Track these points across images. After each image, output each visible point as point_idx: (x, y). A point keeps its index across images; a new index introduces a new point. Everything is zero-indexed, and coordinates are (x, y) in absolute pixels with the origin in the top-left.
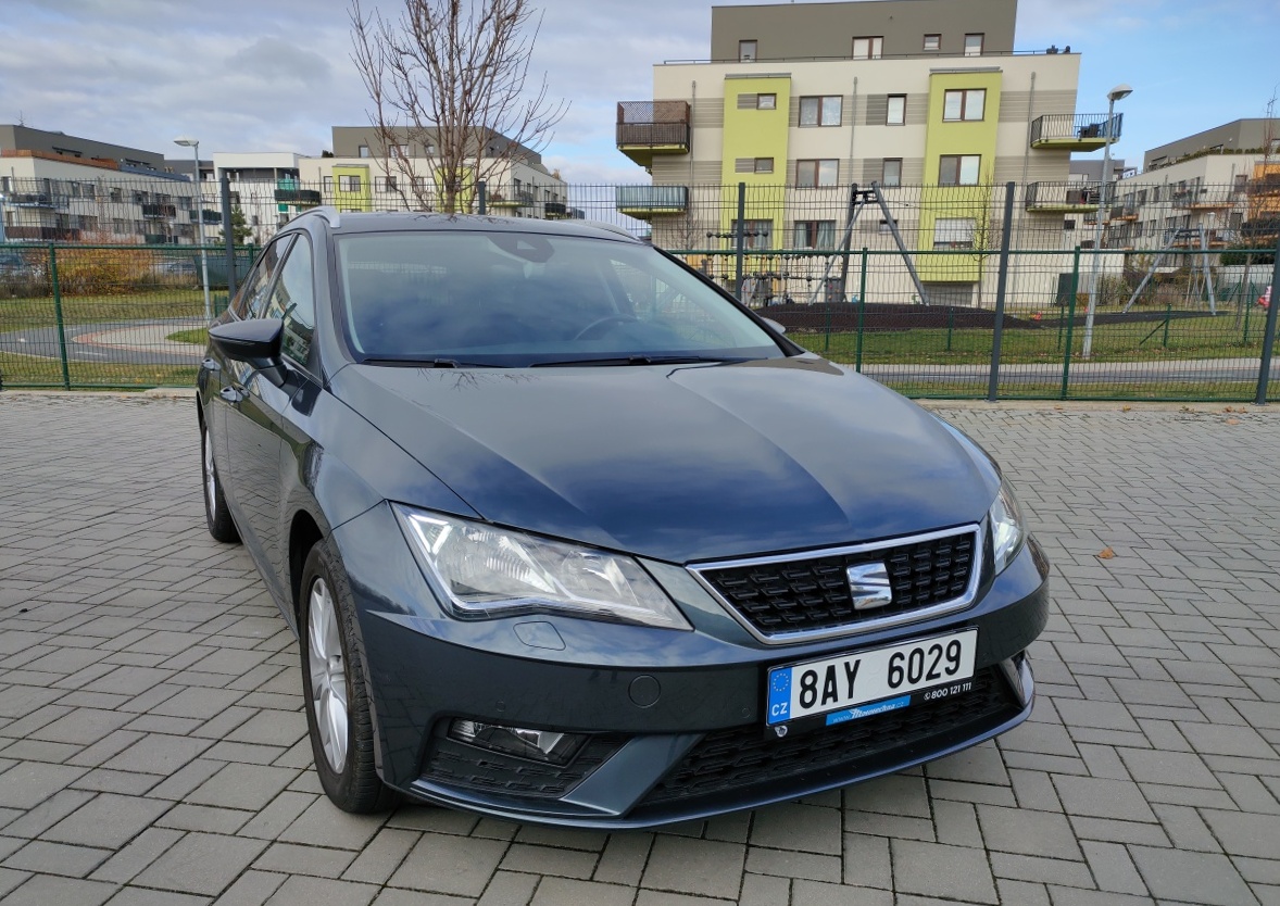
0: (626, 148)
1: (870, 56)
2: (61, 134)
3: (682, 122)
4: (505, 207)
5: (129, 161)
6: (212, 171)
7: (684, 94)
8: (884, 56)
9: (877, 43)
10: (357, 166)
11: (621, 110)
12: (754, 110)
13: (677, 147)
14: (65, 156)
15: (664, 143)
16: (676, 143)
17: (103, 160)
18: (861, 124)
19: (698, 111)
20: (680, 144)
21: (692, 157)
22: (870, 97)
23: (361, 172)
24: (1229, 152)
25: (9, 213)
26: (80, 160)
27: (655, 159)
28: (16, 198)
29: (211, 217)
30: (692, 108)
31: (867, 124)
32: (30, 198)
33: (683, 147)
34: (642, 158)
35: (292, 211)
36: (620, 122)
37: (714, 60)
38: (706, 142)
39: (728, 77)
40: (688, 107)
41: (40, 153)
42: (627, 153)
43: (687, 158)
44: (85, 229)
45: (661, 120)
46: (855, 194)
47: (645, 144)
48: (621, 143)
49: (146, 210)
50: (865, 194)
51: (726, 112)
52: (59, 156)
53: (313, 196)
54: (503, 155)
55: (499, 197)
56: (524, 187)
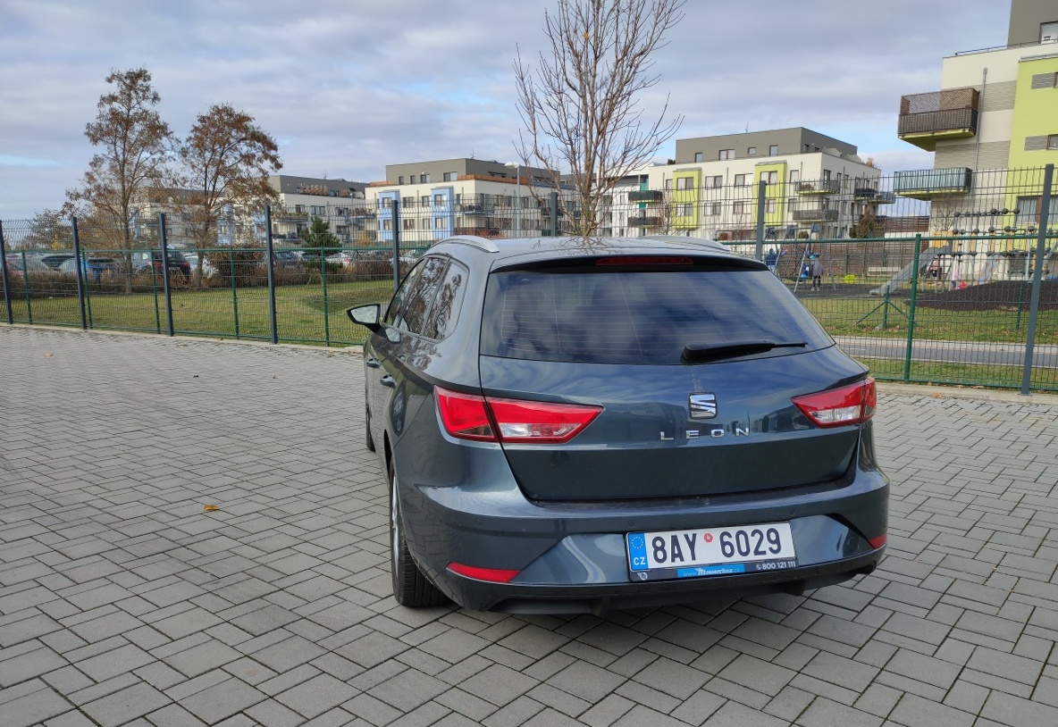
0: (907, 136)
2: (496, 162)
3: (967, 107)
4: (815, 194)
5: (535, 178)
7: (974, 81)
10: (692, 170)
11: (905, 103)
12: (1052, 88)
13: (961, 131)
14: (495, 178)
15: (947, 129)
16: (959, 128)
19: (987, 98)
20: (964, 128)
21: (978, 140)
23: (695, 174)
25: (458, 218)
26: (504, 180)
27: (940, 144)
28: (463, 209)
30: (982, 94)
32: (471, 208)
33: (967, 131)
34: (928, 144)
35: (647, 206)
36: (904, 113)
37: (1011, 45)
38: (994, 125)
39: (1024, 60)
40: (976, 95)
41: (479, 177)
42: (911, 141)
43: (973, 141)
45: (946, 108)
47: (928, 131)
48: (903, 132)
49: (543, 212)
51: (1017, 95)
52: (492, 178)
53: (657, 196)
54: (817, 150)
55: (808, 187)
56: (833, 177)
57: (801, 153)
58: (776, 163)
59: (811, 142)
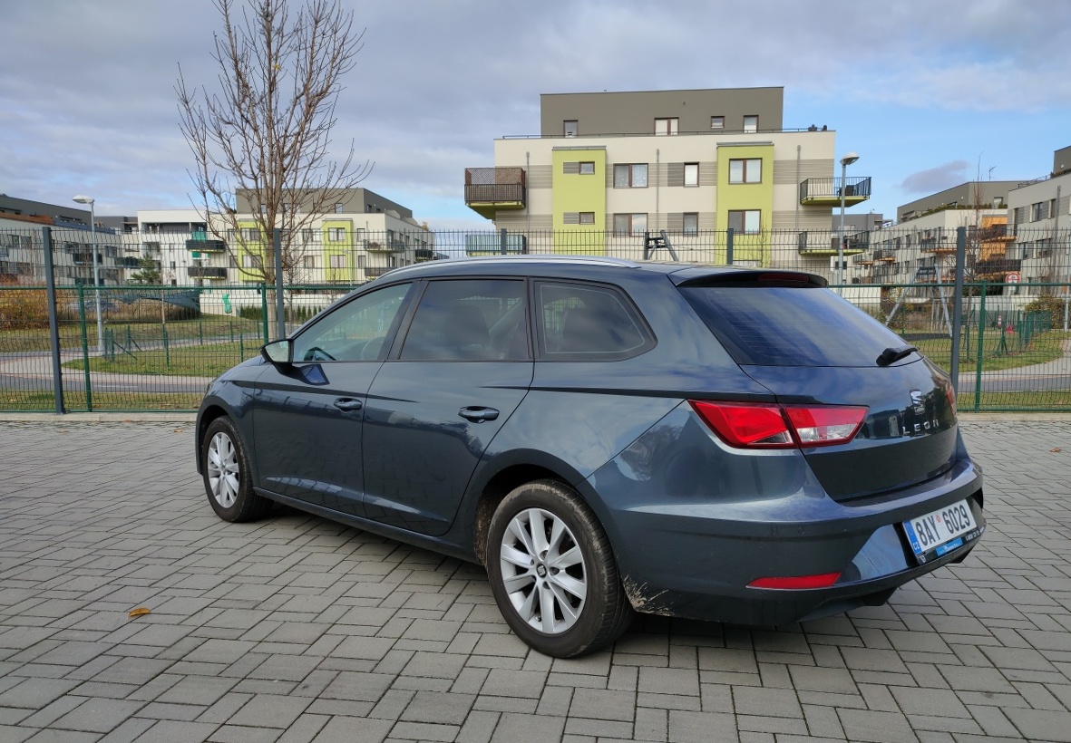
0: (473, 204)
1: (669, 132)
3: (518, 184)
4: (383, 252)
5: (63, 218)
6: (136, 225)
7: (520, 162)
8: (680, 133)
9: (674, 123)
11: (468, 174)
12: (578, 174)
13: (515, 203)
14: (6, 214)
15: (503, 201)
16: (514, 201)
17: (39, 217)
18: (663, 186)
19: (531, 176)
20: (517, 201)
21: (528, 212)
22: (670, 164)
24: (962, 207)
26: (19, 216)
27: (497, 214)
29: (132, 262)
30: (527, 173)
31: (669, 185)
33: (520, 203)
34: (487, 213)
35: (204, 256)
36: (468, 183)
37: (544, 136)
38: (539, 200)
39: (555, 149)
40: (523, 173)
42: (475, 209)
43: (524, 213)
44: (22, 273)
45: (501, 182)
46: (648, 240)
47: (488, 201)
48: (469, 200)
49: (77, 257)
50: (656, 240)
51: (554, 176)
52: (16, 216)
53: (220, 247)
54: (379, 211)
55: (375, 245)
56: (397, 237)
57: (366, 212)
58: (343, 220)
59: (374, 204)
